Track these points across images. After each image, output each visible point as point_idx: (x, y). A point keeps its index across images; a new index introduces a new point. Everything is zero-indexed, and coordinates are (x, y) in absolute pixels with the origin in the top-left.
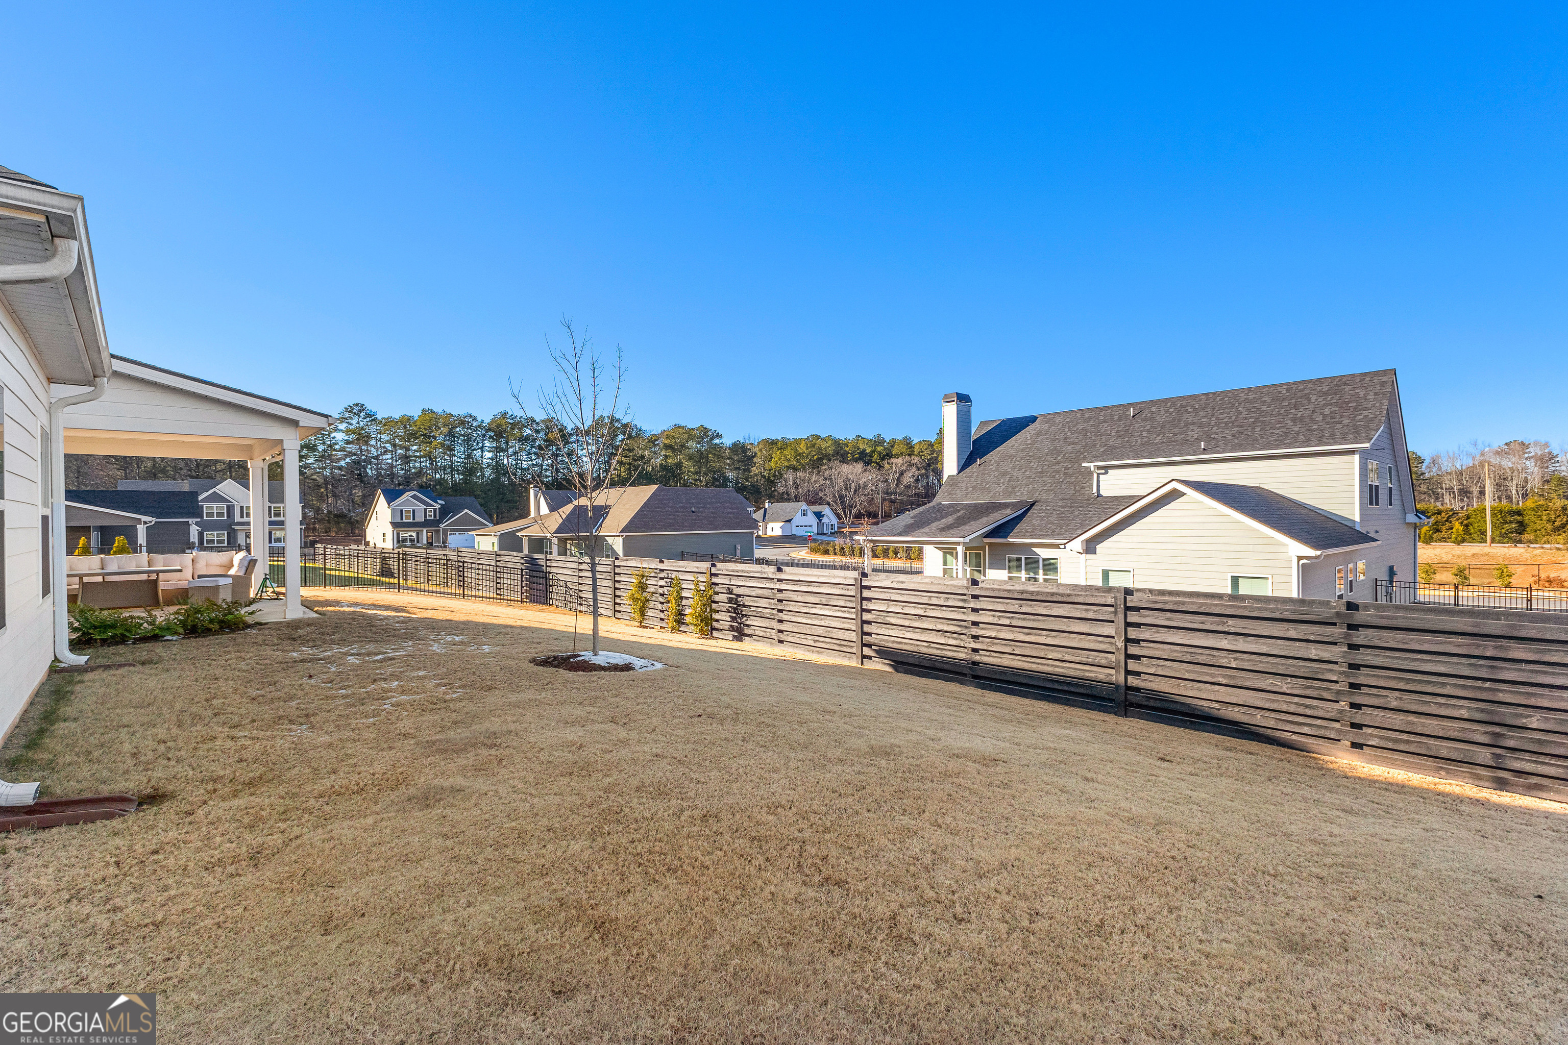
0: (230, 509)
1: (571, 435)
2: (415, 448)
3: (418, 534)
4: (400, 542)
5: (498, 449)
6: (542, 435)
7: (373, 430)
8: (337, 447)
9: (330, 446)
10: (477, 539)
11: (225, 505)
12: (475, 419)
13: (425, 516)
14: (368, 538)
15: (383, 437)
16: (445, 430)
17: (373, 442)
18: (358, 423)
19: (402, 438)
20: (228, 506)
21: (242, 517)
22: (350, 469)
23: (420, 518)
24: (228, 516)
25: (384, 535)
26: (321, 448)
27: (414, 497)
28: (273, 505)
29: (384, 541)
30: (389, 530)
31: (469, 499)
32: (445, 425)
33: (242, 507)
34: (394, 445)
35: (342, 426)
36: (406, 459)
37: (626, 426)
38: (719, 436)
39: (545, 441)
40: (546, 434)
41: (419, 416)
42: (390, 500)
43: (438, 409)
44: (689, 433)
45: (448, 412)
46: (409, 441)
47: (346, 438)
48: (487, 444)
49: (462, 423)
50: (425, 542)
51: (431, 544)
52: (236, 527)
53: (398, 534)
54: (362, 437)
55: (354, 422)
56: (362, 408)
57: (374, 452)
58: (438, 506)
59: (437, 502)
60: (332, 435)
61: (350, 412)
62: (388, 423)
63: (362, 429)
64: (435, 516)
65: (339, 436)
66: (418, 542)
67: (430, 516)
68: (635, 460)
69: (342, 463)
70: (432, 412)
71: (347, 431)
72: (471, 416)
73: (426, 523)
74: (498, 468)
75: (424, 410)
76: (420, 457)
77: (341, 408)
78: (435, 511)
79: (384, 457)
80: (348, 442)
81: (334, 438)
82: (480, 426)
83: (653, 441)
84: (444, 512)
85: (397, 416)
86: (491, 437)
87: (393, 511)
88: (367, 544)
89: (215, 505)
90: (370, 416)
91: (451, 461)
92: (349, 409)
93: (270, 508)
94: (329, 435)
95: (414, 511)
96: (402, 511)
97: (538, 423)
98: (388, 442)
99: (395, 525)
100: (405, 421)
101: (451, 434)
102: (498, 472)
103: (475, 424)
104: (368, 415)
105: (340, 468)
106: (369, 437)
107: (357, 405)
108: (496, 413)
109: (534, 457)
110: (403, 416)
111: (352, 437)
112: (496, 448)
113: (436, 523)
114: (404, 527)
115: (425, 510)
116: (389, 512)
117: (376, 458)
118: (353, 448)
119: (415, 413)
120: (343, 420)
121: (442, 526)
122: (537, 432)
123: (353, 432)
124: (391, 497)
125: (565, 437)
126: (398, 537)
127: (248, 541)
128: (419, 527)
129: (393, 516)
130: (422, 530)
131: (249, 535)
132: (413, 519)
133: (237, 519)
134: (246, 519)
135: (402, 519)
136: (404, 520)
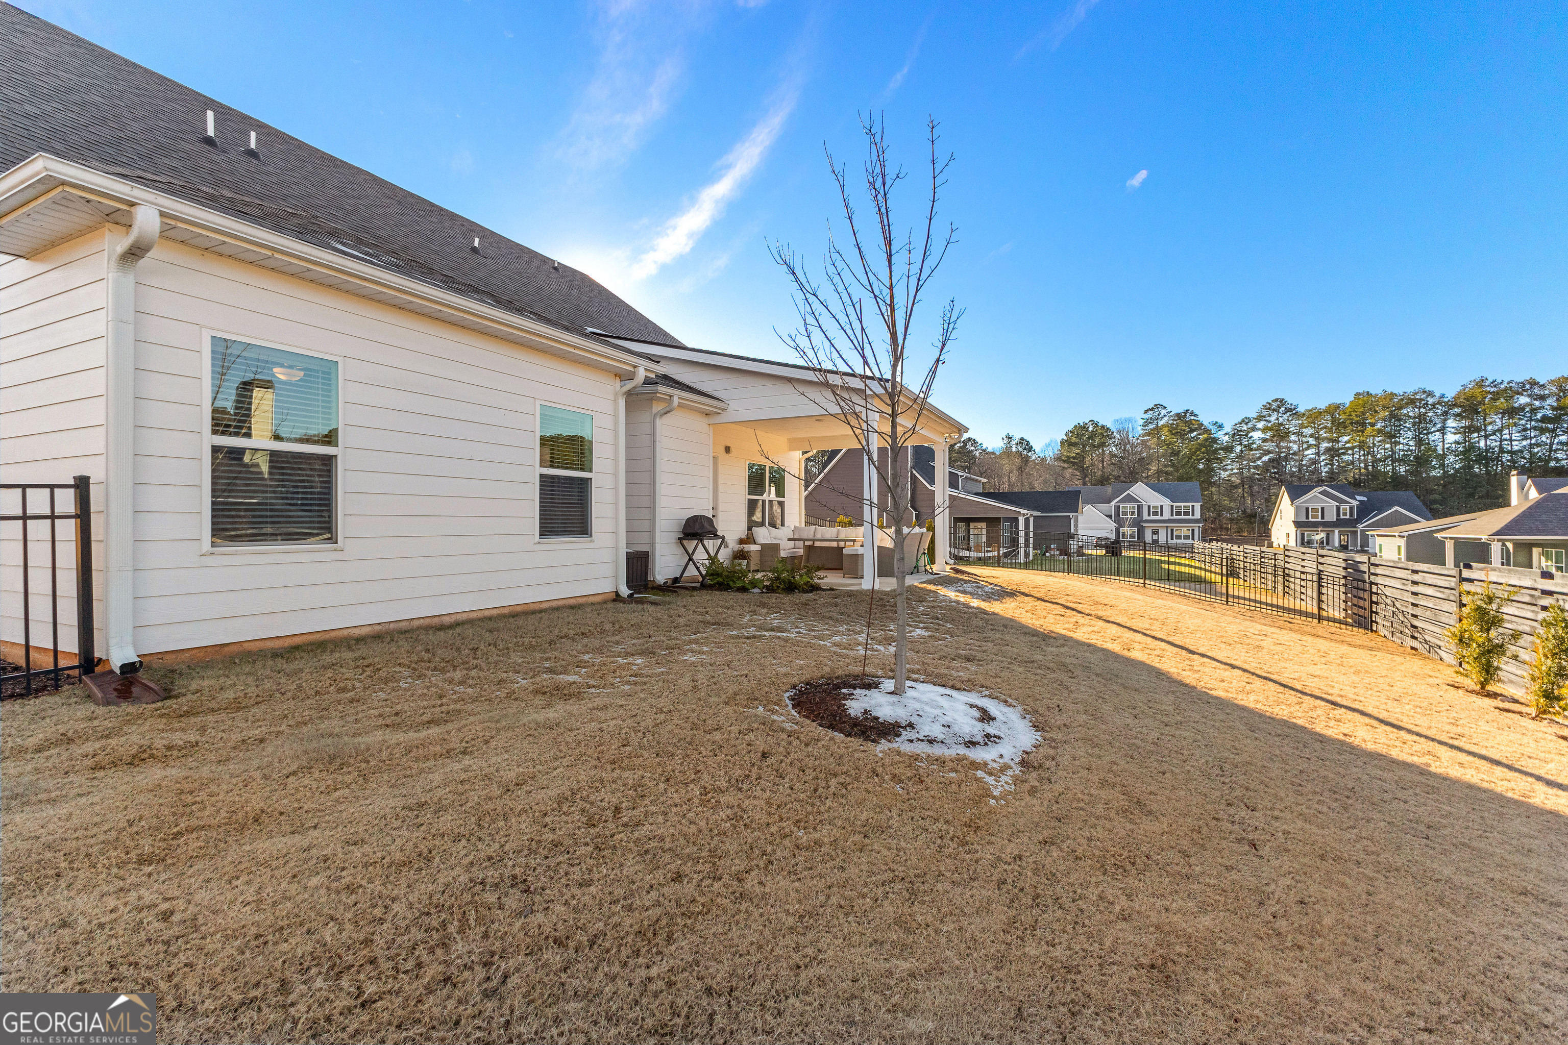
0: (1140, 508)
2: (1346, 438)
3: (1328, 535)
4: (1305, 543)
5: (1471, 429)
6: (1549, 401)
7: (1293, 424)
8: (1255, 446)
9: (1247, 446)
10: (1379, 540)
11: (1136, 505)
12: (1430, 394)
13: (1338, 514)
14: (1273, 539)
15: (1305, 431)
16: (1385, 414)
17: (1293, 438)
18: (1278, 419)
19: (1328, 430)
20: (1138, 506)
21: (1149, 515)
22: (1268, 466)
23: (1331, 517)
24: (1138, 515)
25: (1288, 535)
26: (1238, 448)
27: (1324, 493)
28: (1175, 504)
29: (1288, 541)
30: (1292, 530)
31: (1403, 494)
32: (1385, 408)
33: (1149, 507)
34: (1317, 439)
35: (1260, 425)
36: (1333, 453)
40: (1559, 399)
41: (1351, 402)
42: (1295, 498)
43: (1376, 390)
45: (1389, 390)
46: (1337, 431)
47: (1262, 436)
48: (1451, 423)
49: (1412, 402)
50: (1337, 544)
51: (1345, 547)
52: (1144, 525)
53: (1303, 535)
54: (1279, 433)
55: (1273, 418)
56: (1282, 402)
57: (1295, 447)
58: (1355, 503)
59: (1354, 499)
60: (1249, 435)
61: (1269, 409)
62: (1314, 416)
63: (1281, 424)
64: (1351, 515)
65: (1256, 435)
66: (1328, 544)
67: (1345, 514)
69: (1259, 463)
70: (1369, 394)
71: (1265, 430)
72: (1425, 392)
73: (1339, 523)
74: (1468, 452)
75: (1358, 394)
76: (1352, 448)
77: (1258, 407)
78: (1351, 508)
79: (1306, 453)
80: (1265, 440)
81: (1251, 438)
82: (1439, 403)
84: (1364, 511)
85: (1322, 405)
86: (1456, 415)
87: (1297, 509)
88: (1270, 545)
89: (1128, 505)
90: (1290, 410)
91: (1392, 450)
92: (1268, 407)
93: (1172, 507)
94: (1246, 435)
95: (1323, 509)
96: (1307, 509)
97: (1542, 387)
98: (1311, 436)
99: (1298, 524)
100: (1333, 410)
101: (1395, 417)
102: (1467, 459)
103: (1431, 400)
104: (1289, 410)
105: (1256, 467)
106: (1288, 433)
107: (1276, 400)
108: (1465, 382)
110: (1330, 405)
111: (1268, 435)
112: (1469, 427)
113: (1352, 523)
114: (1309, 527)
115: (1338, 508)
116: (1293, 511)
117: (1298, 454)
118: (1269, 446)
119: (1346, 398)
120: (1260, 418)
121: (1361, 526)
122: (1541, 398)
123: (1270, 429)
124: (1295, 494)
126: (1303, 538)
127: (1155, 537)
128: (1328, 527)
129: (1297, 514)
130: (1334, 531)
131: (1155, 532)
132: (1323, 517)
133: (1146, 517)
134: (1152, 517)
135: (1307, 517)
136: (1311, 519)
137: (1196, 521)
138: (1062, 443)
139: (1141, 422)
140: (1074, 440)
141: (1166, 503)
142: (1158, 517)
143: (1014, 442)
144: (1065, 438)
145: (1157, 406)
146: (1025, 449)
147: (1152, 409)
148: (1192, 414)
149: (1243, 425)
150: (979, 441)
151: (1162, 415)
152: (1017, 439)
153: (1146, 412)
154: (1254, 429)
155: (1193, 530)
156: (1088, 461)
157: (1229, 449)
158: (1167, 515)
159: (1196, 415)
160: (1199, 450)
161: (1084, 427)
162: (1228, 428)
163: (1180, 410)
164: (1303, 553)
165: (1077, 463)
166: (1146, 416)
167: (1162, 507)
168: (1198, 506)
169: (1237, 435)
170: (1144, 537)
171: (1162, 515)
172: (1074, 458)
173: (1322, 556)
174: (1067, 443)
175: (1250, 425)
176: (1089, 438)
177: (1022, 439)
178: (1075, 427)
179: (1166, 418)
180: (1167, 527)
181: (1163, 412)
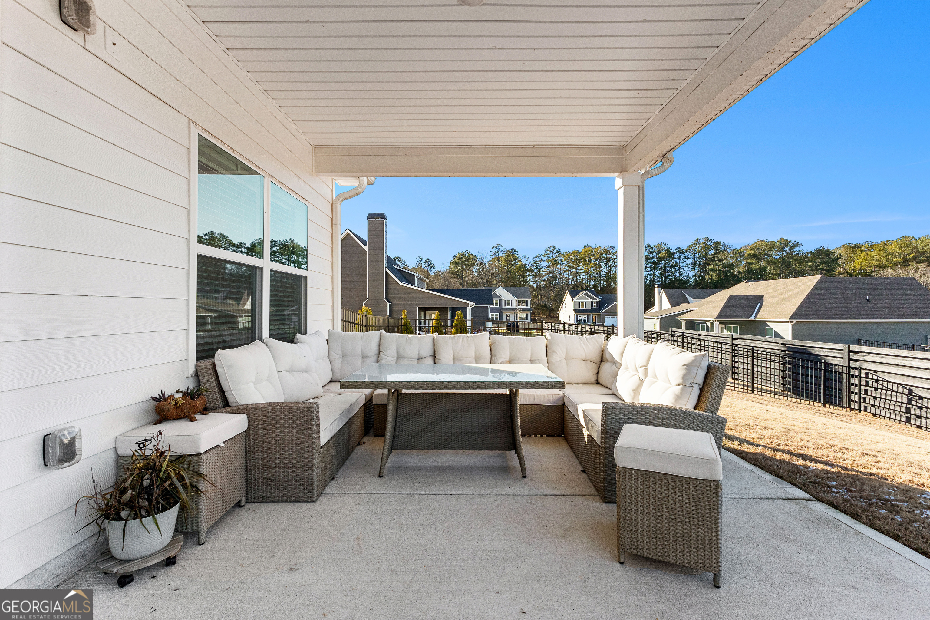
1: (675, 253)
2: (579, 268)
3: (588, 316)
4: (578, 321)
6: (655, 255)
7: (559, 259)
8: (542, 270)
9: (539, 269)
11: (498, 300)
13: (592, 306)
14: (560, 319)
15: (564, 262)
16: (596, 256)
17: (559, 266)
18: (553, 256)
19: (573, 263)
20: (500, 300)
21: (505, 306)
22: (548, 280)
23: (589, 307)
24: (500, 306)
25: (569, 317)
26: (535, 270)
27: (586, 294)
28: (518, 300)
29: (569, 320)
30: (573, 313)
32: (596, 253)
33: (505, 301)
34: (570, 267)
35: (545, 259)
36: (576, 274)
37: (717, 243)
38: (798, 245)
39: (657, 258)
40: (657, 254)
41: (583, 250)
42: (573, 296)
43: (593, 245)
44: (772, 246)
45: (598, 245)
46: (577, 264)
47: (547, 264)
49: (606, 251)
50: (592, 322)
51: (595, 323)
52: (503, 311)
53: (577, 316)
54: (554, 263)
55: (550, 256)
56: (554, 248)
57: (560, 271)
58: (599, 300)
59: (599, 298)
60: (540, 264)
62: (567, 255)
63: (554, 259)
64: (597, 306)
65: (544, 264)
66: (588, 321)
67: (595, 306)
68: (724, 268)
69: (545, 278)
70: (589, 246)
71: (548, 261)
73: (592, 310)
75: (585, 246)
76: (584, 272)
77: (544, 249)
78: (597, 302)
79: (565, 274)
80: (548, 267)
81: (541, 265)
83: (739, 253)
84: (603, 304)
85: (571, 251)
87: (575, 302)
89: (495, 300)
92: (548, 249)
94: (539, 263)
95: (586, 303)
96: (579, 303)
97: (652, 248)
98: (566, 265)
99: (576, 311)
100: (575, 254)
101: (600, 258)
104: (557, 252)
105: (544, 281)
106: (557, 264)
107: (552, 246)
109: (650, 269)
110: (574, 251)
111: (549, 264)
113: (598, 310)
114: (580, 312)
115: (592, 302)
116: (572, 303)
117: (560, 274)
118: (550, 270)
119: (580, 248)
120: (545, 255)
121: (602, 312)
122: (652, 253)
123: (550, 261)
124: (573, 294)
125: (670, 254)
126: (577, 319)
127: (508, 318)
128: (588, 312)
129: (575, 306)
130: (590, 315)
131: (508, 316)
132: (586, 308)
133: (504, 307)
134: (507, 307)
135: (579, 308)
136: (581, 308)
137: (529, 309)
138: (451, 263)
139: (491, 253)
140: (458, 261)
141: (514, 299)
142: (510, 307)
143: (423, 261)
144: (453, 260)
145: (498, 245)
146: (430, 265)
147: (496, 247)
148: (515, 251)
149: (537, 258)
150: (403, 259)
151: (501, 250)
152: (425, 259)
153: (493, 248)
154: (542, 260)
155: (527, 314)
156: (464, 274)
157: (531, 271)
158: (514, 306)
159: (517, 252)
160: (520, 270)
161: (463, 254)
162: (531, 260)
163: (509, 248)
164: (700, 335)
165: (458, 275)
166: (493, 250)
167: (512, 301)
168: (529, 301)
169: (536, 263)
170: (503, 319)
171: (512, 306)
172: (458, 272)
173: (737, 339)
174: (454, 263)
175: (540, 259)
176: (465, 261)
177: (428, 259)
178: (458, 253)
179: (502, 252)
180: (514, 312)
181: (501, 249)
